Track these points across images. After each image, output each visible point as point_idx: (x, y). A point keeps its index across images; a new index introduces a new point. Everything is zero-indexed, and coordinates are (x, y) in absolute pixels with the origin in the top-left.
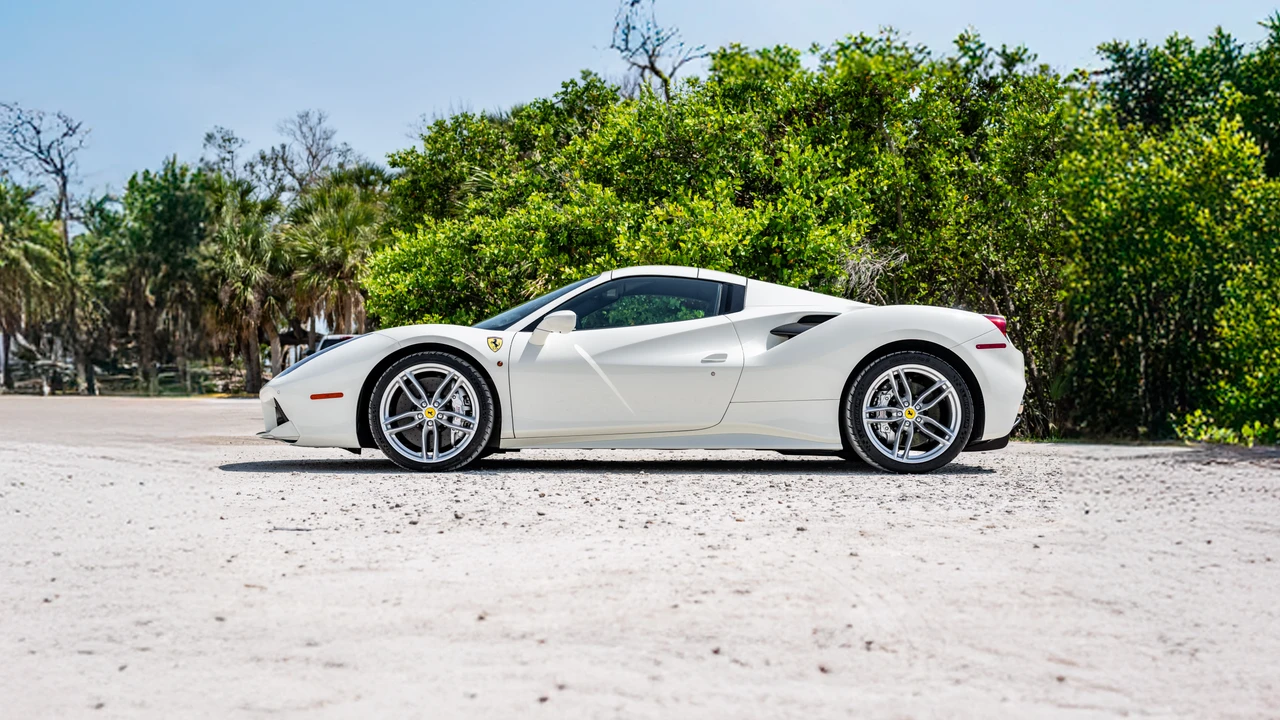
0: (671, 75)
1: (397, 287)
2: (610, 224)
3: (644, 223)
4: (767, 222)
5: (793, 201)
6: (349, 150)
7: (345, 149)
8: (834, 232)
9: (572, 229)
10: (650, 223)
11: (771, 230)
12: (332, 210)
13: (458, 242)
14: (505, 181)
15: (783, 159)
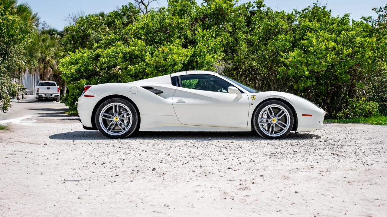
0: (148, 5)
1: (72, 70)
2: (143, 52)
3: (154, 52)
4: (193, 53)
5: (200, 47)
6: (45, 24)
7: (44, 23)
8: (213, 57)
9: (131, 53)
10: (156, 52)
11: (194, 56)
12: (41, 42)
13: (92, 57)
14: (107, 38)
15: (197, 34)
